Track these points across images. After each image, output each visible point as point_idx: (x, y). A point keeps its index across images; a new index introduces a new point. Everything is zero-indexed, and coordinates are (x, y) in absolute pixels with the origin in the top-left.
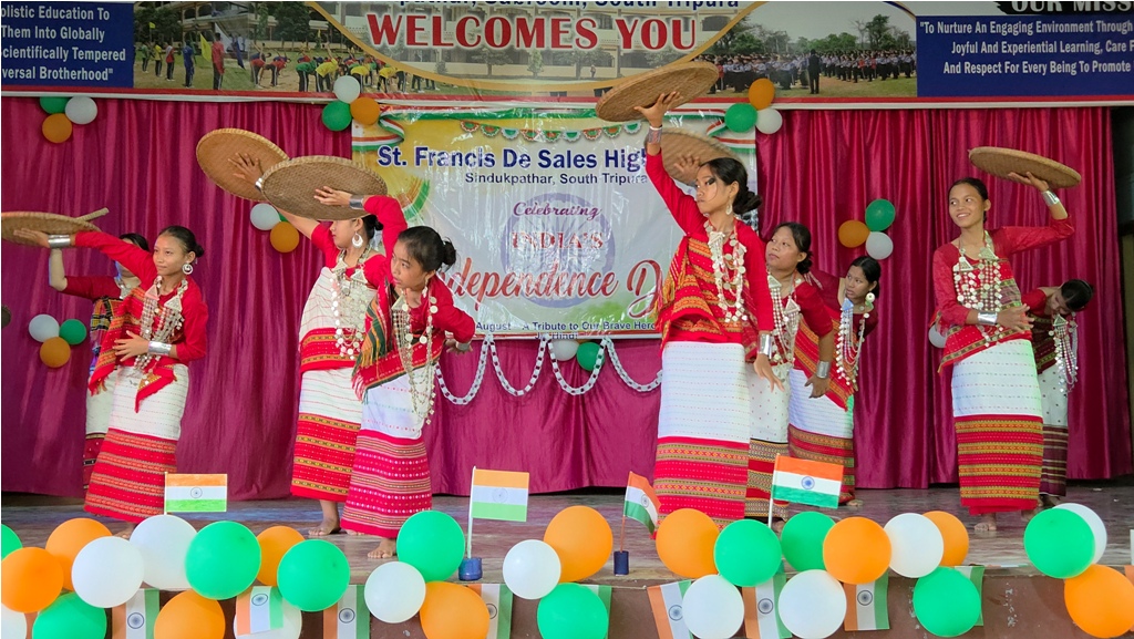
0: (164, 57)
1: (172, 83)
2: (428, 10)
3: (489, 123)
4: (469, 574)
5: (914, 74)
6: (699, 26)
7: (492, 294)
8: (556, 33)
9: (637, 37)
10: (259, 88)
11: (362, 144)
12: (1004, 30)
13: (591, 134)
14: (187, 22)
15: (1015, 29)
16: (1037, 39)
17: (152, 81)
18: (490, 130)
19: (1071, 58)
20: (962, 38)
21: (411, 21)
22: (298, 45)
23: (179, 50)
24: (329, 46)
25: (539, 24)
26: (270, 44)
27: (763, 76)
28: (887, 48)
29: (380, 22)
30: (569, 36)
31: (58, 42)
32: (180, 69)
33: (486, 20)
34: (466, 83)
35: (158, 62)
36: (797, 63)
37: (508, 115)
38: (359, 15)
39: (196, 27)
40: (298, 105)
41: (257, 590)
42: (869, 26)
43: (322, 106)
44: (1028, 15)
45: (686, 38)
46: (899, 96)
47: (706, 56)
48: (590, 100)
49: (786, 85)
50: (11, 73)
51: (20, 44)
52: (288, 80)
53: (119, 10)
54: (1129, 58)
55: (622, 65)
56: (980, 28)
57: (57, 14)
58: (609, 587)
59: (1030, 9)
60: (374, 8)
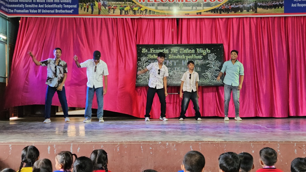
1: (88, 13)
5: (283, 7)
22: (120, 3)
23: (90, 5)
24: (128, 3)
26: (113, 3)
27: (242, 8)
31: (60, 3)
32: (90, 9)
35: (85, 8)
36: (251, 5)
46: (279, 13)
47: (227, 4)
48: (196, 16)
49: (248, 11)
50: (48, 11)
51: (51, 4)
52: (118, 11)
55: (203, 6)
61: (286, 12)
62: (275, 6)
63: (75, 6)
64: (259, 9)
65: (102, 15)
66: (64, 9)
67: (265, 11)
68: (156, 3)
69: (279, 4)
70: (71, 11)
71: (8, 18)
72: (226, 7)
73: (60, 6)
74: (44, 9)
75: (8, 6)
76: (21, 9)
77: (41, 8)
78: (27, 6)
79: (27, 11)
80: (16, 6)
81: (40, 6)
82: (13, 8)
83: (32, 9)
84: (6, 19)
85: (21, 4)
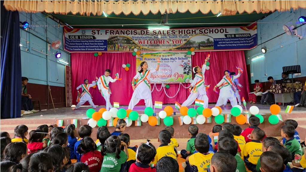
0: (111, 47)
1: (112, 50)
2: (146, 39)
4: (154, 115)
5: (213, 46)
6: (183, 41)
7: (155, 77)
8: (164, 42)
9: (175, 42)
10: (124, 51)
11: (137, 58)
12: (226, 40)
13: (169, 56)
14: (114, 42)
15: (227, 40)
16: (231, 41)
17: (110, 50)
18: (155, 55)
20: (220, 41)
21: (144, 41)
22: (129, 45)
23: (113, 46)
24: (133, 45)
25: (161, 41)
26: (125, 45)
27: (192, 47)
28: (210, 43)
29: (140, 41)
30: (166, 42)
31: (97, 45)
32: (113, 48)
33: (154, 40)
34: (151, 49)
35: (111, 48)
36: (197, 45)
37: (157, 53)
38: (137, 40)
39: (115, 43)
40: (128, 53)
41: (126, 117)
42: (207, 40)
43: (132, 53)
44: (229, 38)
45: (181, 42)
46: (211, 49)
47: (184, 45)
48: (168, 51)
49: (195, 49)
50: (91, 49)
51: (92, 45)
52: (128, 49)
53: (105, 41)
54: (244, 43)
55: (173, 46)
56: (223, 40)
57: (97, 41)
58: (173, 117)
59: (229, 37)
60: (139, 39)
61: (215, 49)
62: (209, 46)
63: (106, 47)
64: (201, 48)
66: (99, 48)
67: (204, 48)
68: (148, 45)
69: (211, 45)
70: (103, 49)
71: (71, 53)
73: (97, 47)
74: (89, 48)
75: (70, 47)
76: (77, 48)
78: (80, 47)
79: (80, 49)
80: (74, 47)
81: (86, 47)
82: (72, 48)
83: (82, 48)
84: (69, 54)
85: (76, 45)
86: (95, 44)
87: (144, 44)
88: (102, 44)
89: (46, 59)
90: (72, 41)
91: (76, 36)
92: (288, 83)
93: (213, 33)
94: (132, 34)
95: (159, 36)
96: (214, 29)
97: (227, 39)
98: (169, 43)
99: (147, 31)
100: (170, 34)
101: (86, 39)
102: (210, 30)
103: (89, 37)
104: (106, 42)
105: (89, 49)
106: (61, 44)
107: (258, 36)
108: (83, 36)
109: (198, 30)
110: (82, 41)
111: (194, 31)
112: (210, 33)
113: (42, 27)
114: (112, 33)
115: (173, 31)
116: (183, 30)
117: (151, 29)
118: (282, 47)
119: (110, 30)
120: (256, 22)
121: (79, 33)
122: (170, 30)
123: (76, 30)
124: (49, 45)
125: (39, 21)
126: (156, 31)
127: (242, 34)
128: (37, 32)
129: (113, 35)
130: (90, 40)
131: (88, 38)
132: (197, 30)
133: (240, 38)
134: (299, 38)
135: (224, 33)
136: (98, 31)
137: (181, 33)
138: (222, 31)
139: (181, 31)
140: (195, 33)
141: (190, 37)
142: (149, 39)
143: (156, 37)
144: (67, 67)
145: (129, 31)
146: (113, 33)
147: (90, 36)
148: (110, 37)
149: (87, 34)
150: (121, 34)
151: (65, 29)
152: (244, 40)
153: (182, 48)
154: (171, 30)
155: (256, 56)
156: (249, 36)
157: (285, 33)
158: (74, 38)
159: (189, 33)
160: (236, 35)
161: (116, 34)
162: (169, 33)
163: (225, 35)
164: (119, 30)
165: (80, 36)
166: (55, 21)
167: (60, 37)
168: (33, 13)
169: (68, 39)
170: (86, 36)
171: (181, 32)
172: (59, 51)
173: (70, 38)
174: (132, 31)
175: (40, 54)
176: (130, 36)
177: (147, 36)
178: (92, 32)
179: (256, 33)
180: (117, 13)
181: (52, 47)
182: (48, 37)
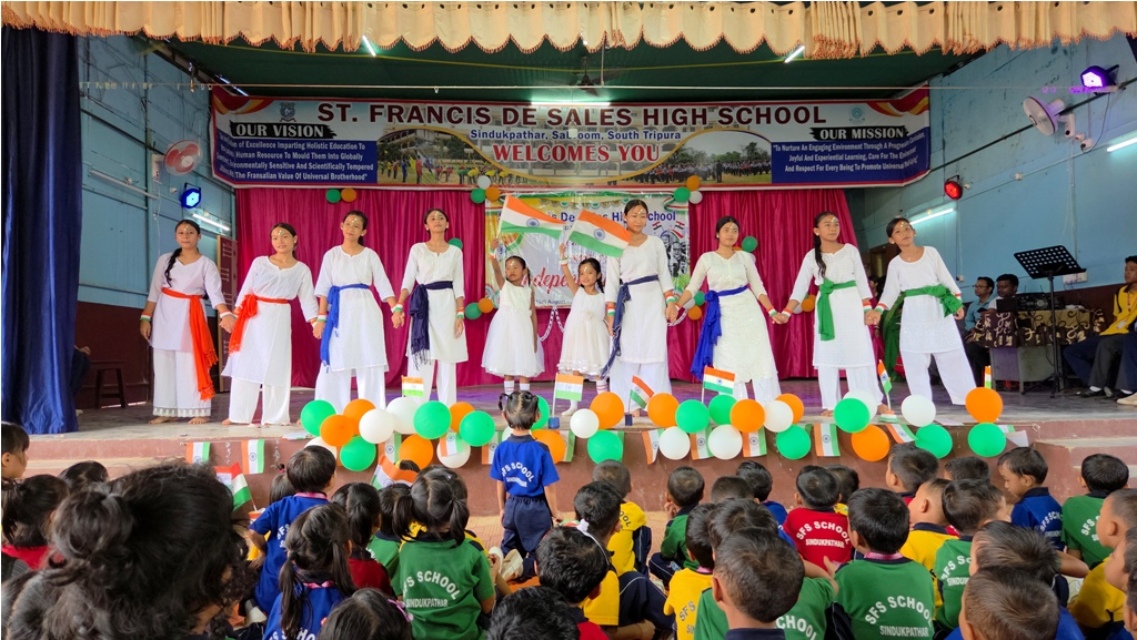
0: (392, 169)
1: (396, 181)
2: (524, 143)
3: (554, 199)
4: (553, 425)
5: (770, 172)
6: (660, 148)
7: (556, 285)
8: (588, 153)
9: (629, 155)
10: (440, 183)
11: (490, 211)
12: (816, 149)
13: (605, 204)
14: (403, 150)
15: (822, 148)
16: (833, 153)
17: (387, 180)
18: (555, 202)
19: (851, 163)
20: (795, 154)
21: (515, 148)
22: (459, 161)
23: (400, 165)
24: (474, 161)
25: (580, 149)
26: (444, 161)
27: (693, 174)
28: (756, 158)
29: (500, 149)
30: (595, 155)
31: (339, 161)
32: (400, 174)
33: (554, 146)
34: (542, 179)
35: (389, 170)
36: (711, 167)
37: (563, 195)
38: (489, 145)
39: (408, 153)
40: (456, 191)
42: (747, 148)
43: (470, 192)
44: (829, 142)
45: (654, 155)
46: (763, 183)
47: (664, 164)
48: (605, 187)
50: (316, 177)
51: (321, 162)
52: (454, 179)
53: (370, 145)
54: (880, 161)
55: (621, 169)
56: (804, 148)
57: (339, 147)
58: (623, 432)
59: (829, 138)
60: (496, 141)
61: (775, 182)
62: (755, 171)
63: (371, 167)
64: (725, 176)
65: (424, 186)
66: (347, 172)
67: (737, 179)
68: (529, 162)
69: (763, 166)
70: (363, 177)
71: (237, 190)
72: (664, 171)
73: (341, 166)
74: (309, 171)
75: (235, 165)
76: (262, 171)
77: (302, 171)
78: (272, 166)
79: (273, 176)
80: (250, 166)
81: (298, 166)
82: (244, 171)
83: (283, 171)
84: (230, 192)
85: (259, 160)
86: (331, 156)
87: (515, 158)
88: (359, 157)
89: (143, 212)
90: (241, 145)
91: (257, 124)
92: (1039, 309)
93: (769, 122)
94: (469, 122)
95: (573, 132)
96: (774, 109)
97: (820, 144)
98: (607, 156)
99: (525, 111)
100: (612, 124)
101: (297, 136)
102: (758, 110)
103: (308, 129)
104: (371, 152)
105: (307, 176)
106: (200, 153)
107: (932, 136)
108: (285, 127)
109: (717, 111)
110: (281, 145)
111: (699, 112)
112: (758, 122)
113: (129, 89)
114: (395, 117)
115: (623, 113)
116: (661, 109)
117: (541, 103)
118: (1017, 176)
119: (386, 105)
120: (926, 83)
121: (271, 115)
122: (612, 110)
123: (259, 102)
124: (155, 157)
125: (119, 65)
126: (559, 111)
127: (874, 128)
128: (108, 108)
129: (398, 126)
130: (312, 142)
131: (305, 134)
132: (712, 109)
133: (868, 140)
134: (1083, 146)
135: (811, 123)
136: (344, 108)
137: (651, 121)
138: (802, 115)
139: (651, 113)
140: (704, 123)
141: (684, 135)
142: (534, 139)
143: (560, 132)
144: (223, 240)
145: (460, 111)
146: (398, 115)
147: (313, 126)
148: (389, 132)
149: (300, 118)
150: (429, 121)
151: (217, 100)
152: (883, 150)
153: (657, 177)
154: (617, 109)
155: (924, 211)
156: (901, 135)
157: (1031, 126)
158: (249, 133)
159: (681, 121)
160: (854, 131)
161: (409, 121)
162: (607, 120)
163: (813, 129)
164: (420, 106)
165: (275, 127)
166: (179, 67)
167: (200, 127)
168: (96, 37)
169: (227, 136)
170: (297, 125)
171: (651, 117)
172: (192, 183)
173: (235, 133)
174: (469, 110)
175: (123, 191)
176: (463, 130)
177: (528, 129)
178: (321, 109)
179: (927, 125)
180: (419, 41)
181: (167, 166)
182: (150, 126)
